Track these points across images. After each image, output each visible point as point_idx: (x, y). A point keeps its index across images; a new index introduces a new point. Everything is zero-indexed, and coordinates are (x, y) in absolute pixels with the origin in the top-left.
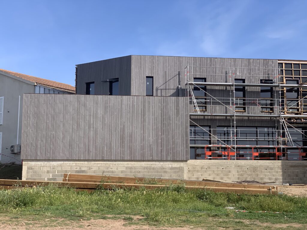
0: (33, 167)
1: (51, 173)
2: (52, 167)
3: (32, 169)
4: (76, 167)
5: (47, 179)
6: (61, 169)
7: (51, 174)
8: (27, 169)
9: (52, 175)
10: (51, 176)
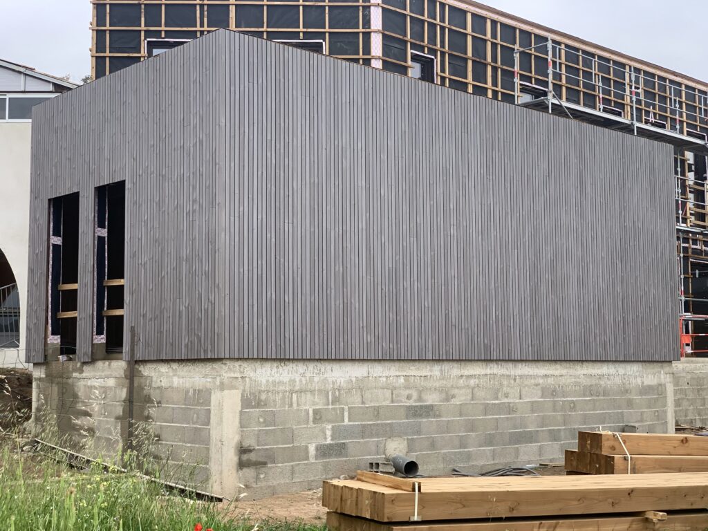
0: (263, 397)
1: (329, 421)
2: (330, 393)
3: (259, 404)
4: (408, 392)
5: (317, 449)
6: (359, 400)
7: (329, 426)
8: (242, 407)
9: (333, 427)
10: (329, 433)
